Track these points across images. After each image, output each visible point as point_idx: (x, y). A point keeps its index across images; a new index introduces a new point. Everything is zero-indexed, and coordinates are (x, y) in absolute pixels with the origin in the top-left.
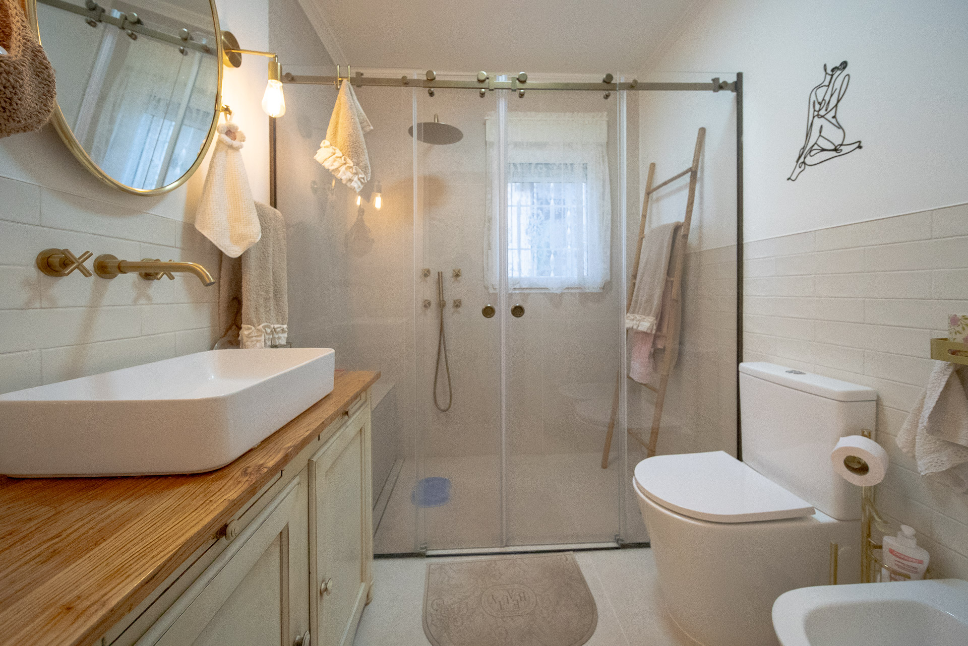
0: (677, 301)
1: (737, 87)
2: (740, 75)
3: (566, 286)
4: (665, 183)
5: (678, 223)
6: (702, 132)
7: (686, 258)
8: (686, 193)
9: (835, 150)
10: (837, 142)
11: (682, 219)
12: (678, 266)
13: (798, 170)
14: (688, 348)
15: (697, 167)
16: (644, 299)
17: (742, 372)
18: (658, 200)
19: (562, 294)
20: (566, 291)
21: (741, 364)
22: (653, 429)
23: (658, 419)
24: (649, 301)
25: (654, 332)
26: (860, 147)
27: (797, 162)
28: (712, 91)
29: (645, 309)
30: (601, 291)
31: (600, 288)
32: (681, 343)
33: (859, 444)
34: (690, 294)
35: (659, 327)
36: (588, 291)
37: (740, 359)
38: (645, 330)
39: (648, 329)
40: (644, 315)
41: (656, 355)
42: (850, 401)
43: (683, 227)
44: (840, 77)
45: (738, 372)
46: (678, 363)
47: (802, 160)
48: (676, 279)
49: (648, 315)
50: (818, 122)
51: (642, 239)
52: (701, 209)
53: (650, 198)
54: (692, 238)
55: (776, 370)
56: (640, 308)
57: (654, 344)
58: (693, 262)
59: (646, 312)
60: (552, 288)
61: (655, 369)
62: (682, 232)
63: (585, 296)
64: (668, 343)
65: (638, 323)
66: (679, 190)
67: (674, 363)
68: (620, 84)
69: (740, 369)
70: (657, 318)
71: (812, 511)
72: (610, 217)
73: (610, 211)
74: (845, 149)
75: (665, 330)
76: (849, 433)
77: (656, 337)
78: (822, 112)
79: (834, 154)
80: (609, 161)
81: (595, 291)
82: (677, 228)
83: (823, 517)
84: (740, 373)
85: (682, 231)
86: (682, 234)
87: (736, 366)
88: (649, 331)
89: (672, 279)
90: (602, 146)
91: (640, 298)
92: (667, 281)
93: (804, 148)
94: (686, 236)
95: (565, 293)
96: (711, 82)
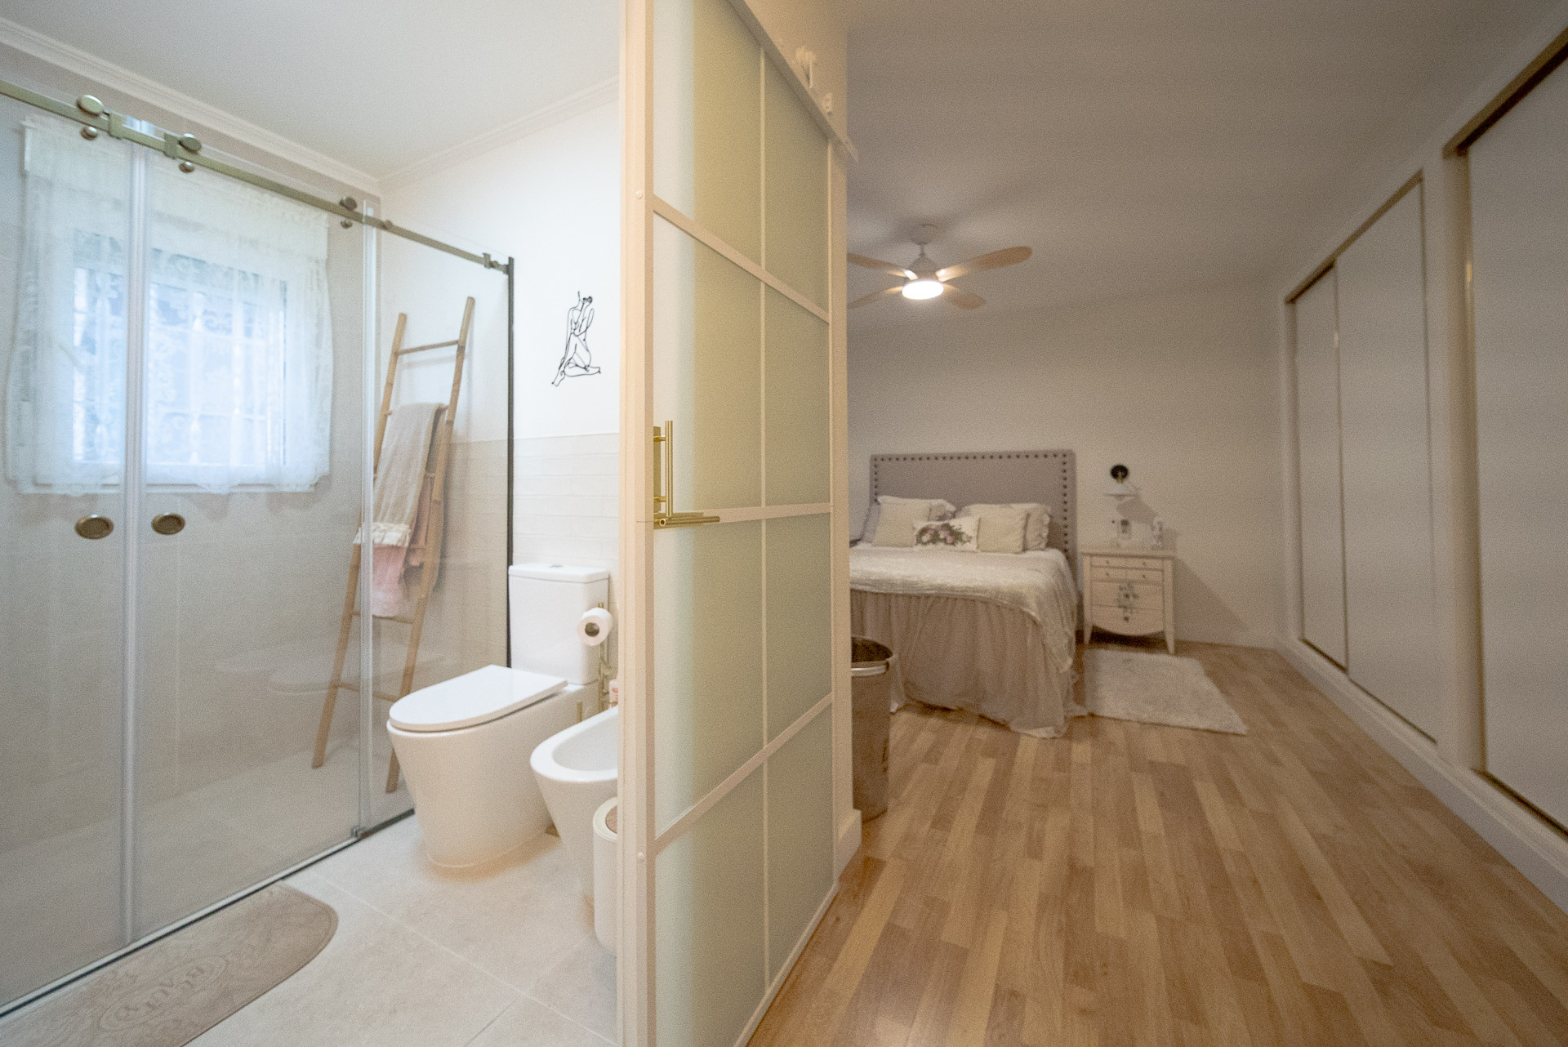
0: (440, 503)
1: (509, 269)
2: (511, 260)
3: (239, 481)
4: (422, 348)
5: (440, 405)
6: (471, 302)
7: (451, 448)
8: (451, 368)
9: (585, 368)
10: (587, 364)
11: (446, 401)
12: (441, 457)
13: (560, 377)
14: (452, 561)
15: (464, 342)
16: (392, 501)
17: (513, 576)
18: (410, 365)
19: (230, 495)
20: (236, 490)
21: (511, 568)
22: (406, 670)
23: (412, 656)
24: (399, 503)
25: (407, 545)
26: (599, 372)
27: (559, 369)
28: (483, 266)
29: (393, 514)
30: (312, 489)
31: (311, 486)
32: (443, 555)
33: (599, 615)
34: (455, 494)
35: (414, 539)
36: (286, 489)
37: (510, 562)
38: (394, 543)
39: (399, 541)
40: (392, 522)
41: (409, 575)
42: (591, 581)
43: (447, 411)
44: (588, 307)
45: (508, 575)
46: (438, 586)
47: (562, 369)
48: (438, 476)
49: (400, 521)
50: (574, 340)
51: (386, 416)
52: (469, 391)
53: (399, 360)
54: (458, 425)
55: (541, 568)
56: (385, 514)
57: (406, 561)
58: (458, 455)
59: (395, 518)
60: (209, 485)
61: (407, 595)
62: (445, 417)
63: (277, 498)
64: (427, 558)
65: (383, 534)
66: (441, 361)
67: (434, 584)
68: (367, 217)
69: (510, 573)
70: (411, 526)
71: (565, 684)
72: (330, 376)
73: (331, 367)
74: (591, 371)
75: (422, 542)
76: (591, 607)
77: (410, 551)
78: (577, 332)
79: (584, 371)
80: (330, 290)
81: (299, 490)
82: (439, 412)
83: (572, 688)
84: (510, 578)
85: (446, 415)
86: (446, 419)
87: (506, 569)
88: (400, 544)
89: (433, 475)
90: (317, 262)
91: (385, 499)
92: (425, 477)
93: (564, 358)
94: (450, 423)
95: (235, 493)
96: (482, 256)
